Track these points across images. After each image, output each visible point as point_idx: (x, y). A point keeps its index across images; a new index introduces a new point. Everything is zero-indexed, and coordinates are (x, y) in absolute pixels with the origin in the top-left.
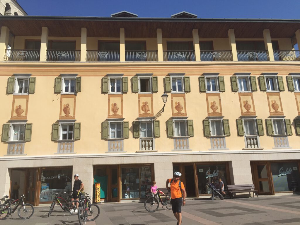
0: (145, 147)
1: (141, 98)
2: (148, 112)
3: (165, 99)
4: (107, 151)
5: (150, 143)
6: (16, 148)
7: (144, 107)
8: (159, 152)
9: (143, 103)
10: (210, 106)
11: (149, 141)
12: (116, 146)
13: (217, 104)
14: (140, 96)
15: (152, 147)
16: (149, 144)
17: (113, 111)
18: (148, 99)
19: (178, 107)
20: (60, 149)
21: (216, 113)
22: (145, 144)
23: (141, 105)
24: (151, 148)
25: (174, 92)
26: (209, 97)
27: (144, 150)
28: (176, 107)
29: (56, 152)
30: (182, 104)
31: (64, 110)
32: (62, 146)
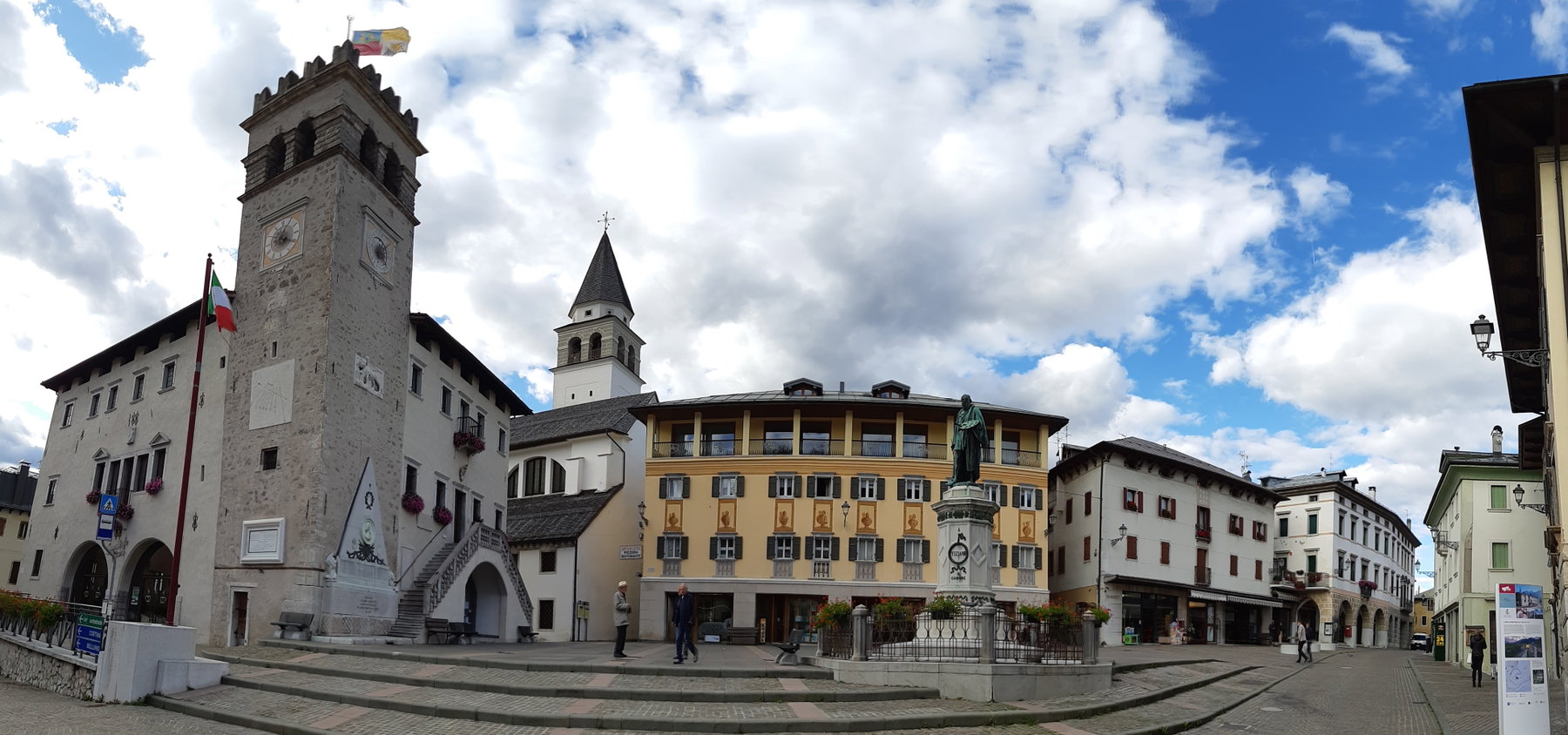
0: (819, 572)
1: (818, 505)
2: (826, 525)
3: (846, 510)
4: (772, 575)
5: (826, 567)
6: (672, 567)
7: (820, 518)
8: (838, 581)
9: (820, 512)
10: (908, 520)
11: (823, 564)
12: (783, 569)
13: (918, 519)
14: (816, 502)
15: (828, 572)
16: (823, 569)
17: (781, 522)
18: (826, 508)
19: (865, 520)
20: (718, 571)
21: (915, 530)
22: (819, 569)
23: (817, 515)
24: (826, 574)
25: (863, 499)
26: (908, 508)
27: (817, 577)
28: (863, 520)
29: (714, 574)
30: (871, 517)
31: (722, 520)
32: (721, 567)
